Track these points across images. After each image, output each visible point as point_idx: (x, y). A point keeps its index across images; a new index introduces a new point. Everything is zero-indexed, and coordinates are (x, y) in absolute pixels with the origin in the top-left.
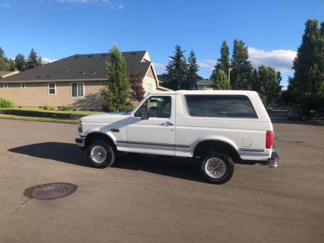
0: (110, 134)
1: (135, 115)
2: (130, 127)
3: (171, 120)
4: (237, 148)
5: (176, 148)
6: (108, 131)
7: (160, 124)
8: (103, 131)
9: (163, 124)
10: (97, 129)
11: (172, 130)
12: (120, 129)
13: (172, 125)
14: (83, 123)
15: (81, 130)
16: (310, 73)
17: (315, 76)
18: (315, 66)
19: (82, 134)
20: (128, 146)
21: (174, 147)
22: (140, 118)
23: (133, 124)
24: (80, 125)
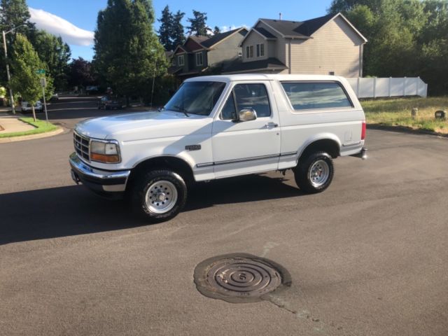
1: (220, 116)
2: (219, 137)
3: (274, 119)
4: (340, 143)
5: (281, 158)
6: (181, 151)
7: (261, 127)
8: (171, 153)
9: (265, 127)
10: (158, 152)
11: (278, 134)
12: (201, 144)
13: (276, 126)
14: (123, 143)
15: (116, 158)
16: (131, 48)
17: (136, 52)
18: (136, 39)
19: (122, 166)
20: (213, 171)
21: (279, 157)
22: (230, 121)
23: (222, 132)
24: (112, 148)
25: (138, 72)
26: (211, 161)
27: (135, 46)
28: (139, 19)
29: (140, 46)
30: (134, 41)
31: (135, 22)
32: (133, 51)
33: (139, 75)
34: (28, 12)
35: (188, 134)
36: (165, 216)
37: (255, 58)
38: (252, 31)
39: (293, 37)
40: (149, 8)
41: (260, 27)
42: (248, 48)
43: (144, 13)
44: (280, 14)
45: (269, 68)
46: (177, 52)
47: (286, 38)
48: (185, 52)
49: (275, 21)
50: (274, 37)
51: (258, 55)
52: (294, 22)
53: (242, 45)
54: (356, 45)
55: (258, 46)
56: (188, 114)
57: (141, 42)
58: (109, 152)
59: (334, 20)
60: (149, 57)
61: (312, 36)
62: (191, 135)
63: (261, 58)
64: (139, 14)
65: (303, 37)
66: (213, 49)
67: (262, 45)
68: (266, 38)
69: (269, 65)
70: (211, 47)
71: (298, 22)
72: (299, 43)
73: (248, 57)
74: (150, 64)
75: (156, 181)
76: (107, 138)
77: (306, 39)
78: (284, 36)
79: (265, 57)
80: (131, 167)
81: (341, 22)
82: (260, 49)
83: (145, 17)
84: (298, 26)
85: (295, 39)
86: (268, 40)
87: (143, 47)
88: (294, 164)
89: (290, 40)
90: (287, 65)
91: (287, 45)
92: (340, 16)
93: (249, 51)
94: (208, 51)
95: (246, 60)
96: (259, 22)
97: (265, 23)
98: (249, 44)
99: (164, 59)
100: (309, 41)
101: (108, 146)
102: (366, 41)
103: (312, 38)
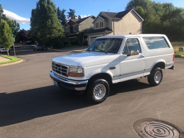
0: (109, 72)
1: (122, 54)
2: (122, 63)
3: (142, 54)
6: (108, 70)
8: (104, 71)
9: (139, 58)
10: (99, 71)
11: (144, 60)
12: (116, 66)
13: (143, 57)
14: (85, 68)
15: (82, 75)
16: (48, 25)
17: (50, 26)
18: (50, 21)
19: (85, 79)
20: (120, 78)
21: (145, 71)
22: (126, 55)
23: (123, 60)
24: (80, 70)
25: (51, 34)
26: (119, 74)
27: (50, 23)
28: (51, 12)
29: (52, 24)
30: (49, 22)
31: (49, 14)
32: (48, 26)
33: (51, 36)
34: (2, 10)
35: (110, 62)
36: (101, 100)
37: (99, 28)
38: (98, 17)
39: (115, 19)
40: (55, 8)
41: (101, 15)
42: (96, 24)
43: (53, 10)
44: (109, 10)
45: (106, 32)
46: (65, 26)
47: (112, 20)
48: (69, 26)
49: (107, 12)
50: (107, 19)
51: (101, 27)
52: (114, 13)
53: (93, 23)
54: (139, 22)
55: (101, 23)
56: (107, 53)
57: (52, 22)
58: (79, 72)
59: (131, 12)
60: (55, 28)
61: (122, 18)
62: (111, 62)
63: (102, 28)
64: (51, 10)
65: (119, 19)
66: (81, 24)
67: (102, 22)
68: (104, 20)
69: (106, 30)
70: (80, 24)
71: (116, 13)
72: (117, 21)
73: (96, 27)
74: (56, 31)
75: (98, 84)
76: (78, 66)
77: (120, 20)
78: (111, 19)
79: (104, 27)
80: (88, 78)
81: (133, 13)
82: (102, 24)
83: (53, 12)
84: (116, 14)
85: (116, 20)
86: (105, 20)
87: (53, 24)
88: (149, 73)
89: (114, 20)
90: (113, 30)
91: (113, 22)
92: (133, 10)
93: (97, 25)
94: (79, 25)
95: (95, 29)
96: (101, 13)
97: (103, 13)
98: (96, 22)
99: (61, 29)
100: (121, 21)
101: (79, 69)
102: (143, 20)
103: (122, 19)
